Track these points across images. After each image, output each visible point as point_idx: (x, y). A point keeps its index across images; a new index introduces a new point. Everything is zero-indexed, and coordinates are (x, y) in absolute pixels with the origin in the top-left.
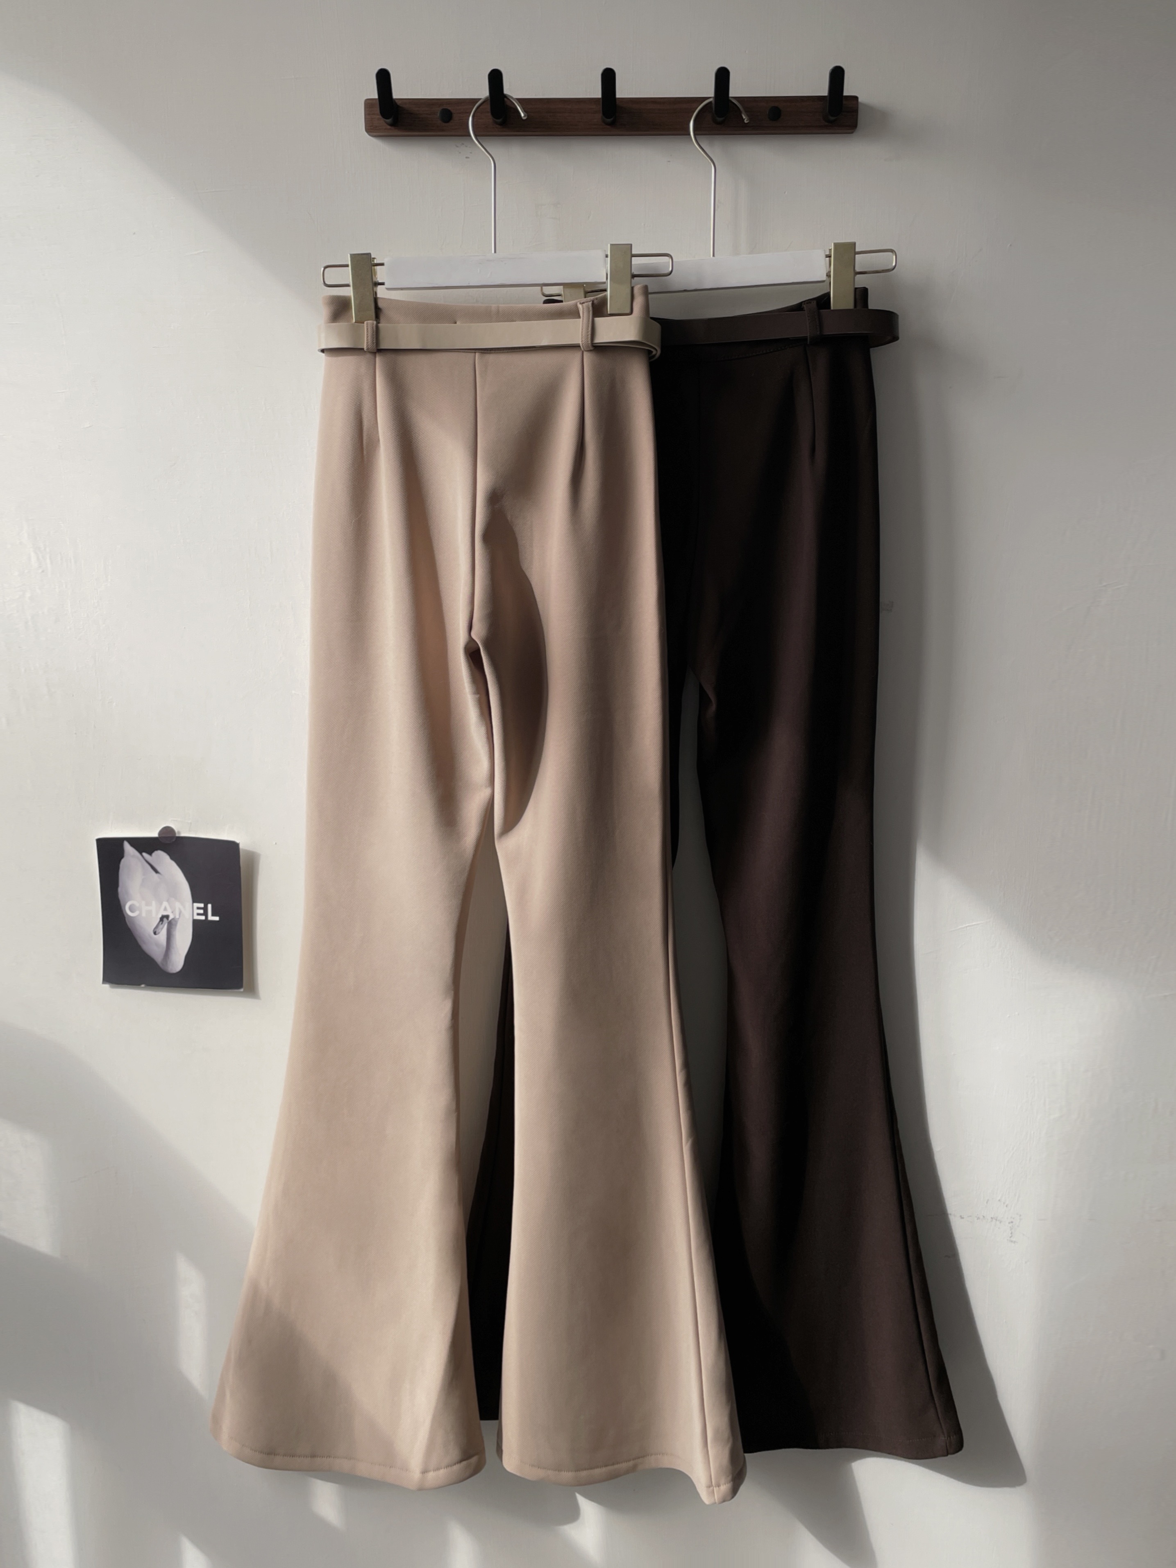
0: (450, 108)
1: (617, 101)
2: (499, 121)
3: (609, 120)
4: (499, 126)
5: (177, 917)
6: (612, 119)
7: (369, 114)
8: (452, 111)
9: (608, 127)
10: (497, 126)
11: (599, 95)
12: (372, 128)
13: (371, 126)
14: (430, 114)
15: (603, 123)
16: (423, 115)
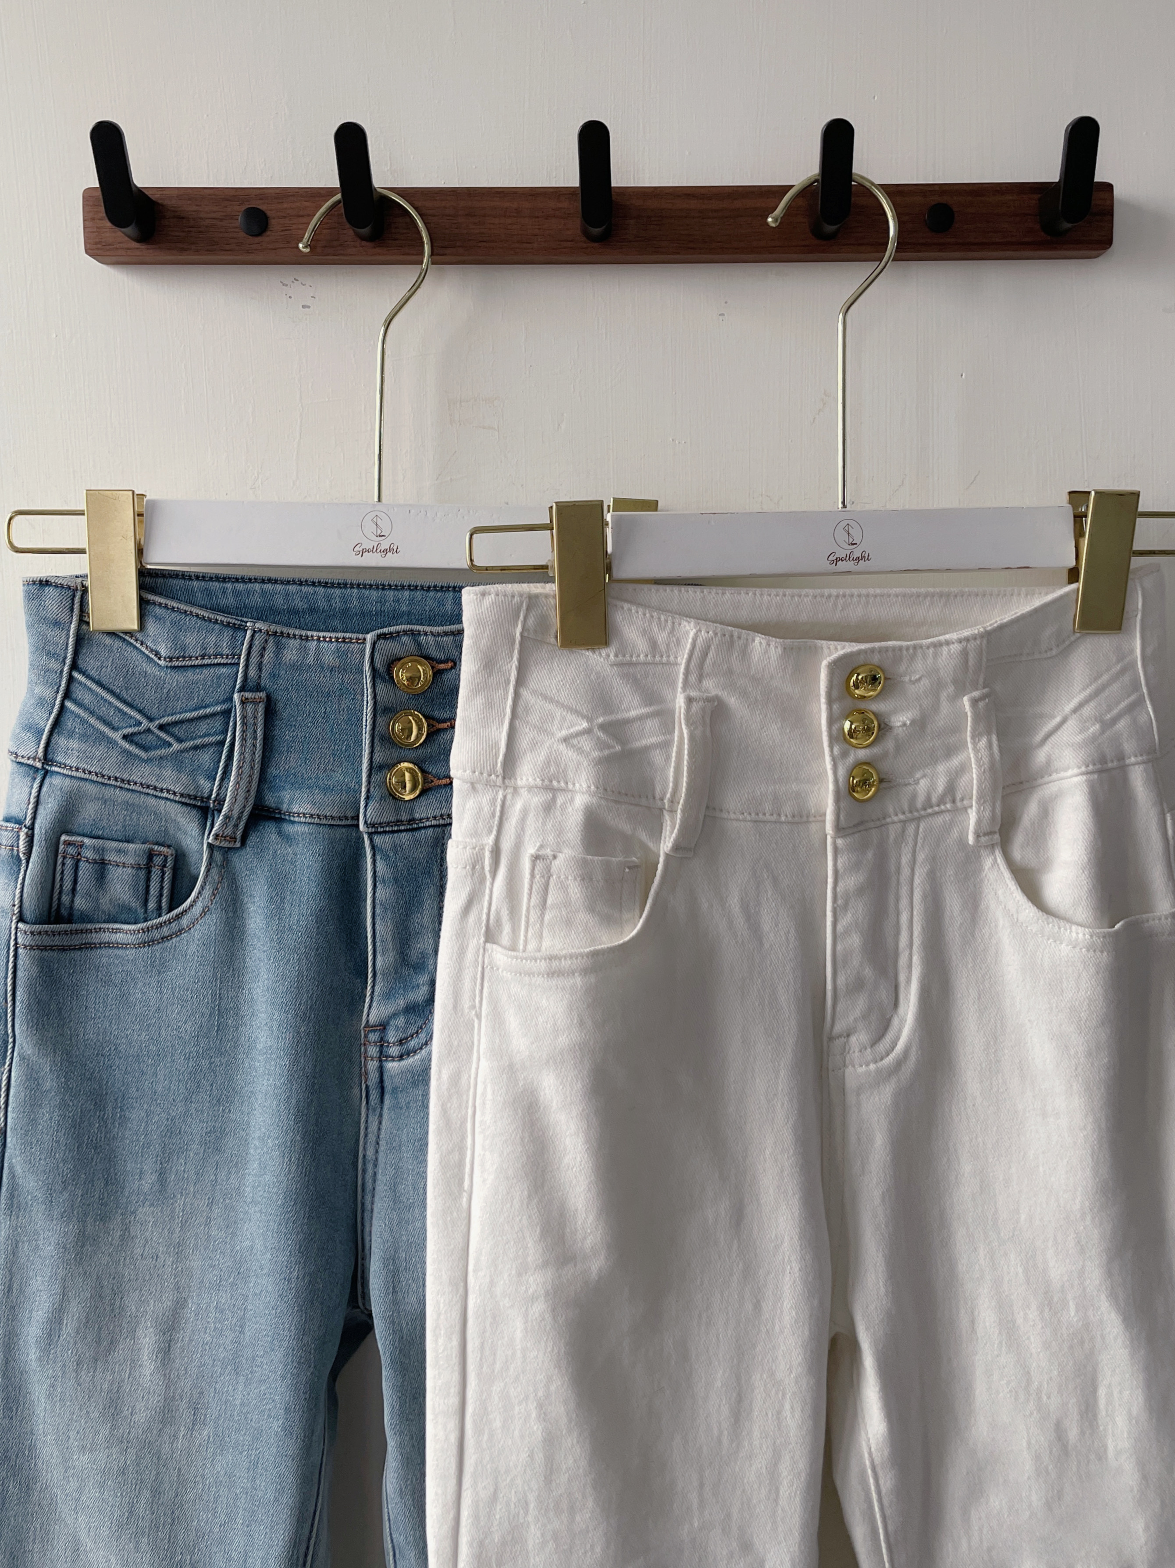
0: (263, 207)
1: (613, 193)
2: (365, 231)
3: (596, 231)
4: (368, 244)
6: (604, 227)
7: (93, 219)
8: (269, 213)
9: (595, 244)
10: (364, 243)
11: (576, 183)
12: (99, 246)
13: (96, 243)
14: (221, 220)
15: (584, 239)
16: (207, 222)
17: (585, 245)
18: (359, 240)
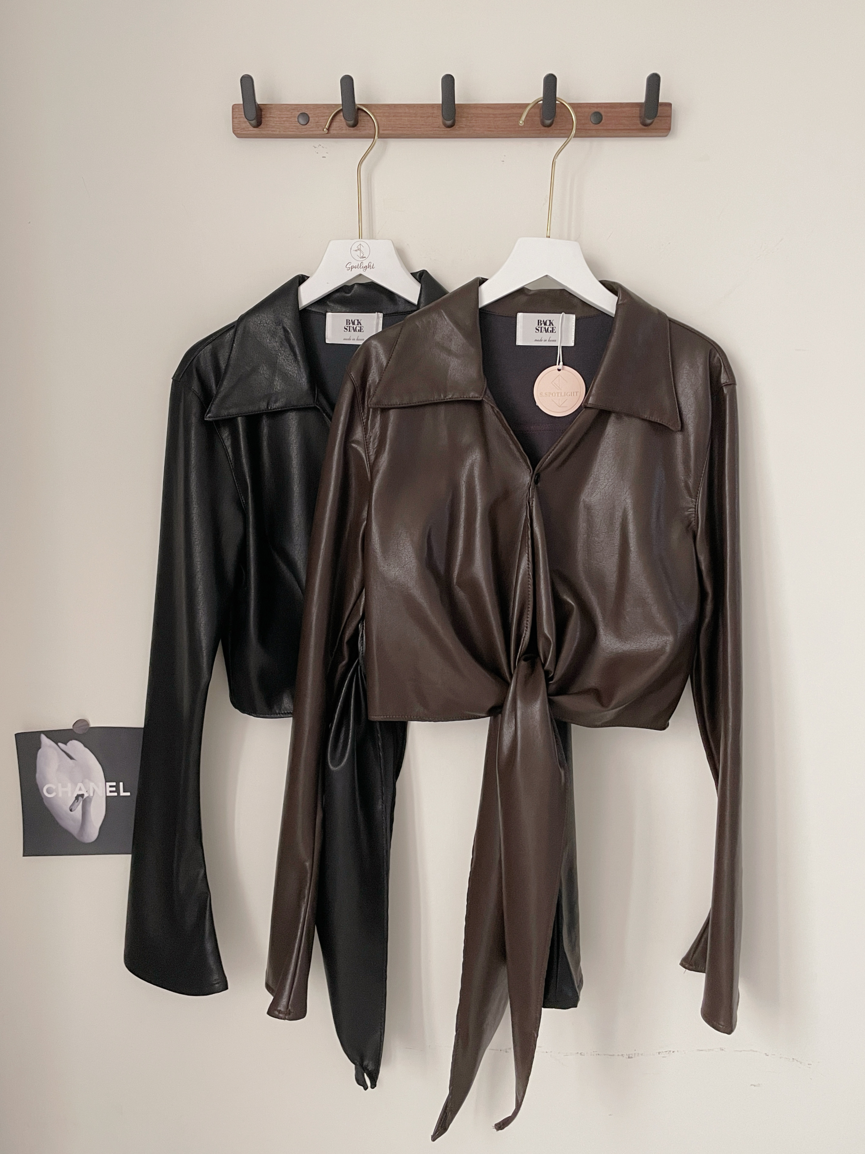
0: (307, 112)
1: (456, 106)
2: (351, 123)
3: (448, 123)
5: (91, 795)
6: (451, 121)
7: (236, 118)
8: (310, 115)
9: (447, 130)
10: (350, 129)
11: (439, 101)
13: (237, 129)
14: (290, 118)
15: (443, 126)
16: (284, 119)
17: (443, 129)
18: (347, 127)
